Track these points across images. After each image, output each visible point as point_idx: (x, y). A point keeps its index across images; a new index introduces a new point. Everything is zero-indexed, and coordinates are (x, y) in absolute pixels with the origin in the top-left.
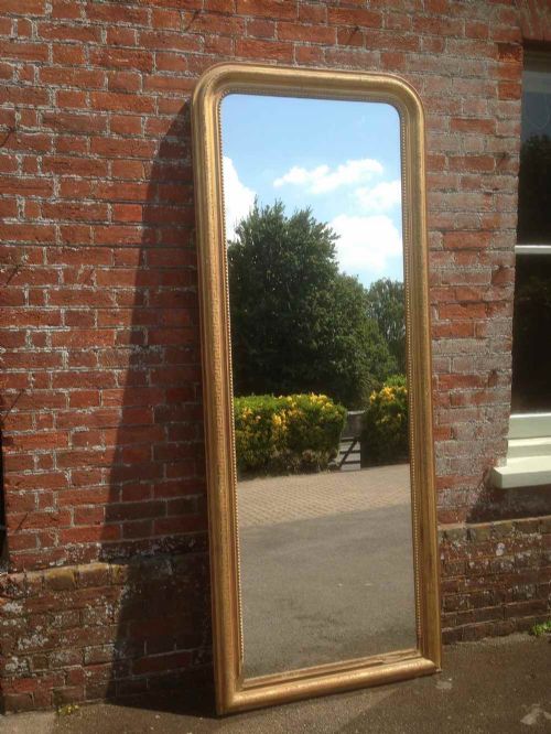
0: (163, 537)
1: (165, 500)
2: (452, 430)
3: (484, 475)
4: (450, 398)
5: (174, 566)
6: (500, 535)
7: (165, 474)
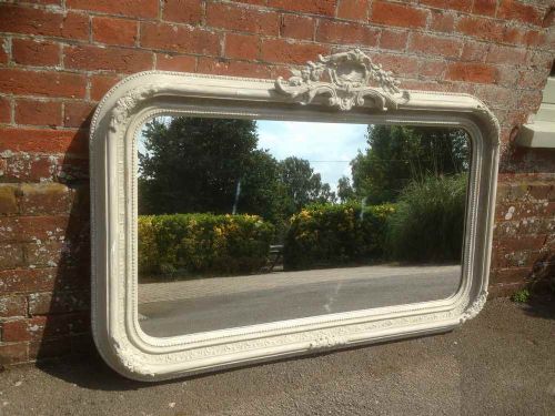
2: (497, 73)
3: (513, 131)
4: (505, 30)
6: (514, 198)
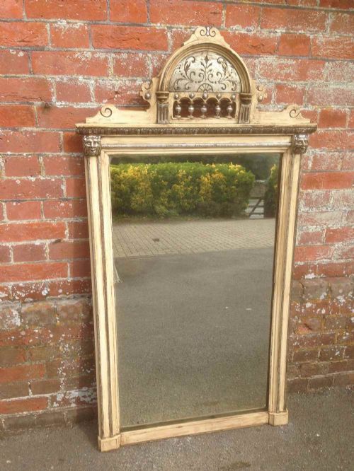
0: (10, 285)
1: (9, 244)
5: (22, 316)
7: (5, 215)
